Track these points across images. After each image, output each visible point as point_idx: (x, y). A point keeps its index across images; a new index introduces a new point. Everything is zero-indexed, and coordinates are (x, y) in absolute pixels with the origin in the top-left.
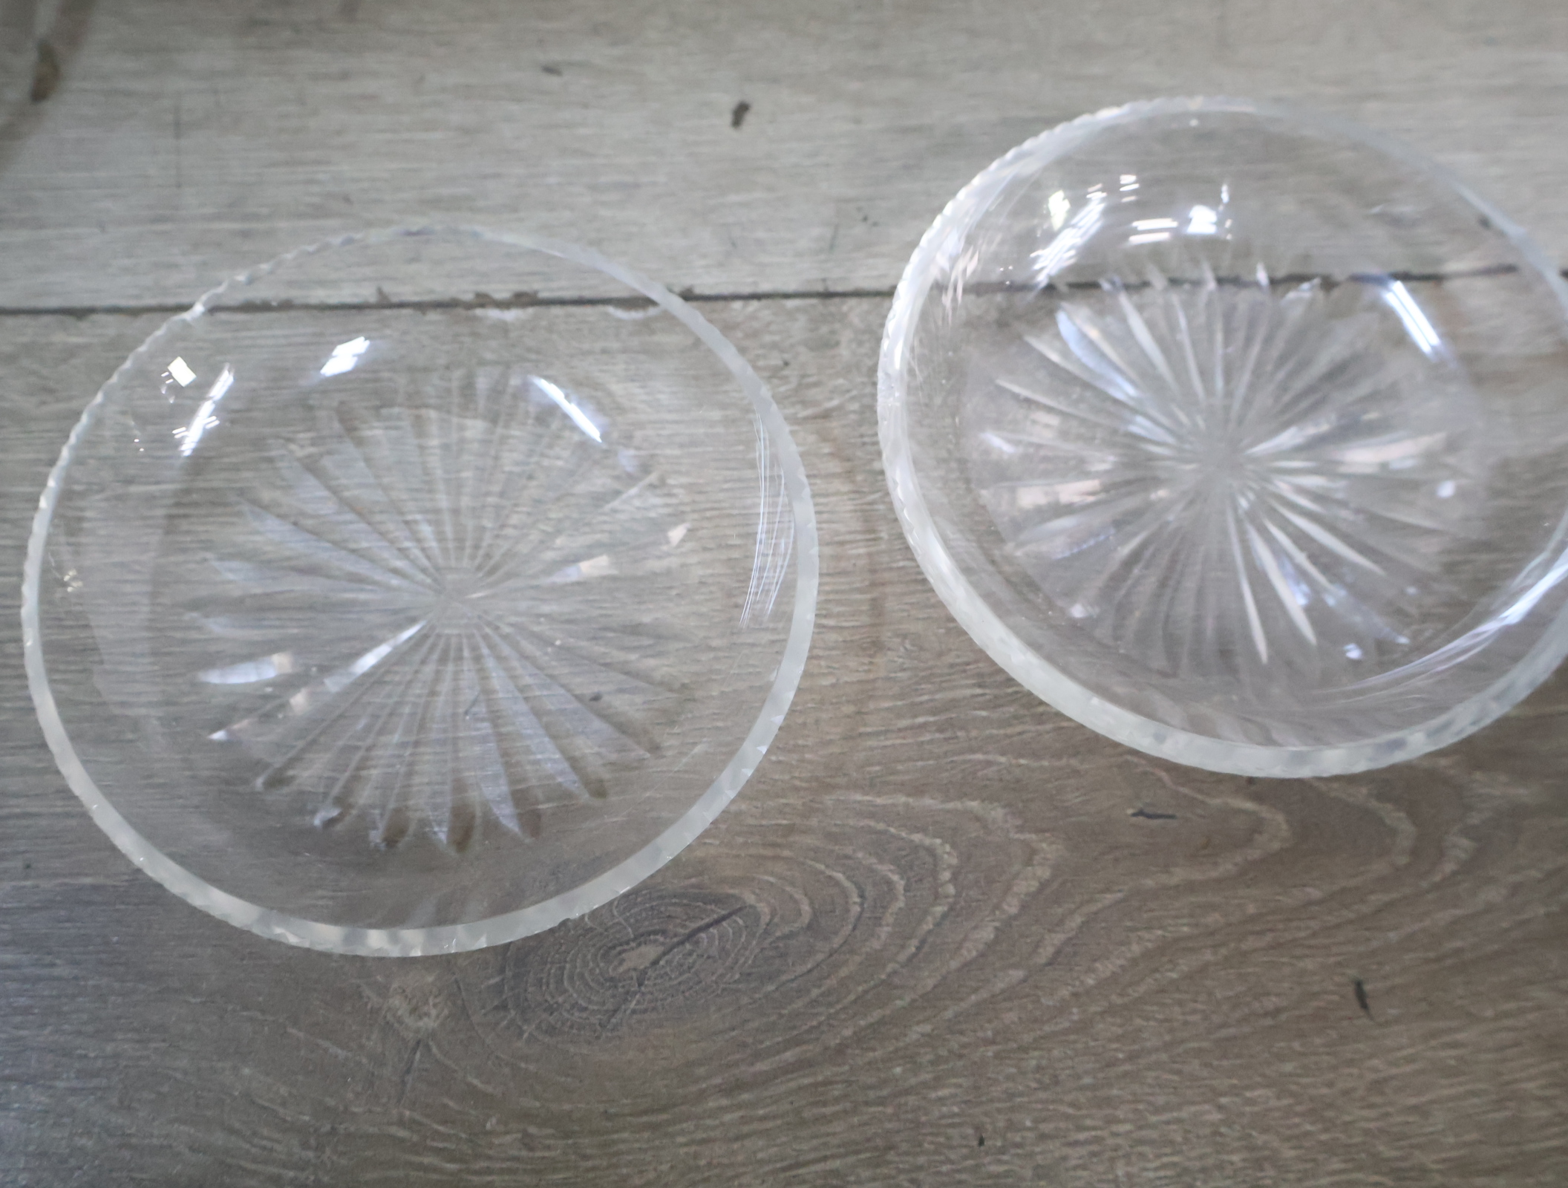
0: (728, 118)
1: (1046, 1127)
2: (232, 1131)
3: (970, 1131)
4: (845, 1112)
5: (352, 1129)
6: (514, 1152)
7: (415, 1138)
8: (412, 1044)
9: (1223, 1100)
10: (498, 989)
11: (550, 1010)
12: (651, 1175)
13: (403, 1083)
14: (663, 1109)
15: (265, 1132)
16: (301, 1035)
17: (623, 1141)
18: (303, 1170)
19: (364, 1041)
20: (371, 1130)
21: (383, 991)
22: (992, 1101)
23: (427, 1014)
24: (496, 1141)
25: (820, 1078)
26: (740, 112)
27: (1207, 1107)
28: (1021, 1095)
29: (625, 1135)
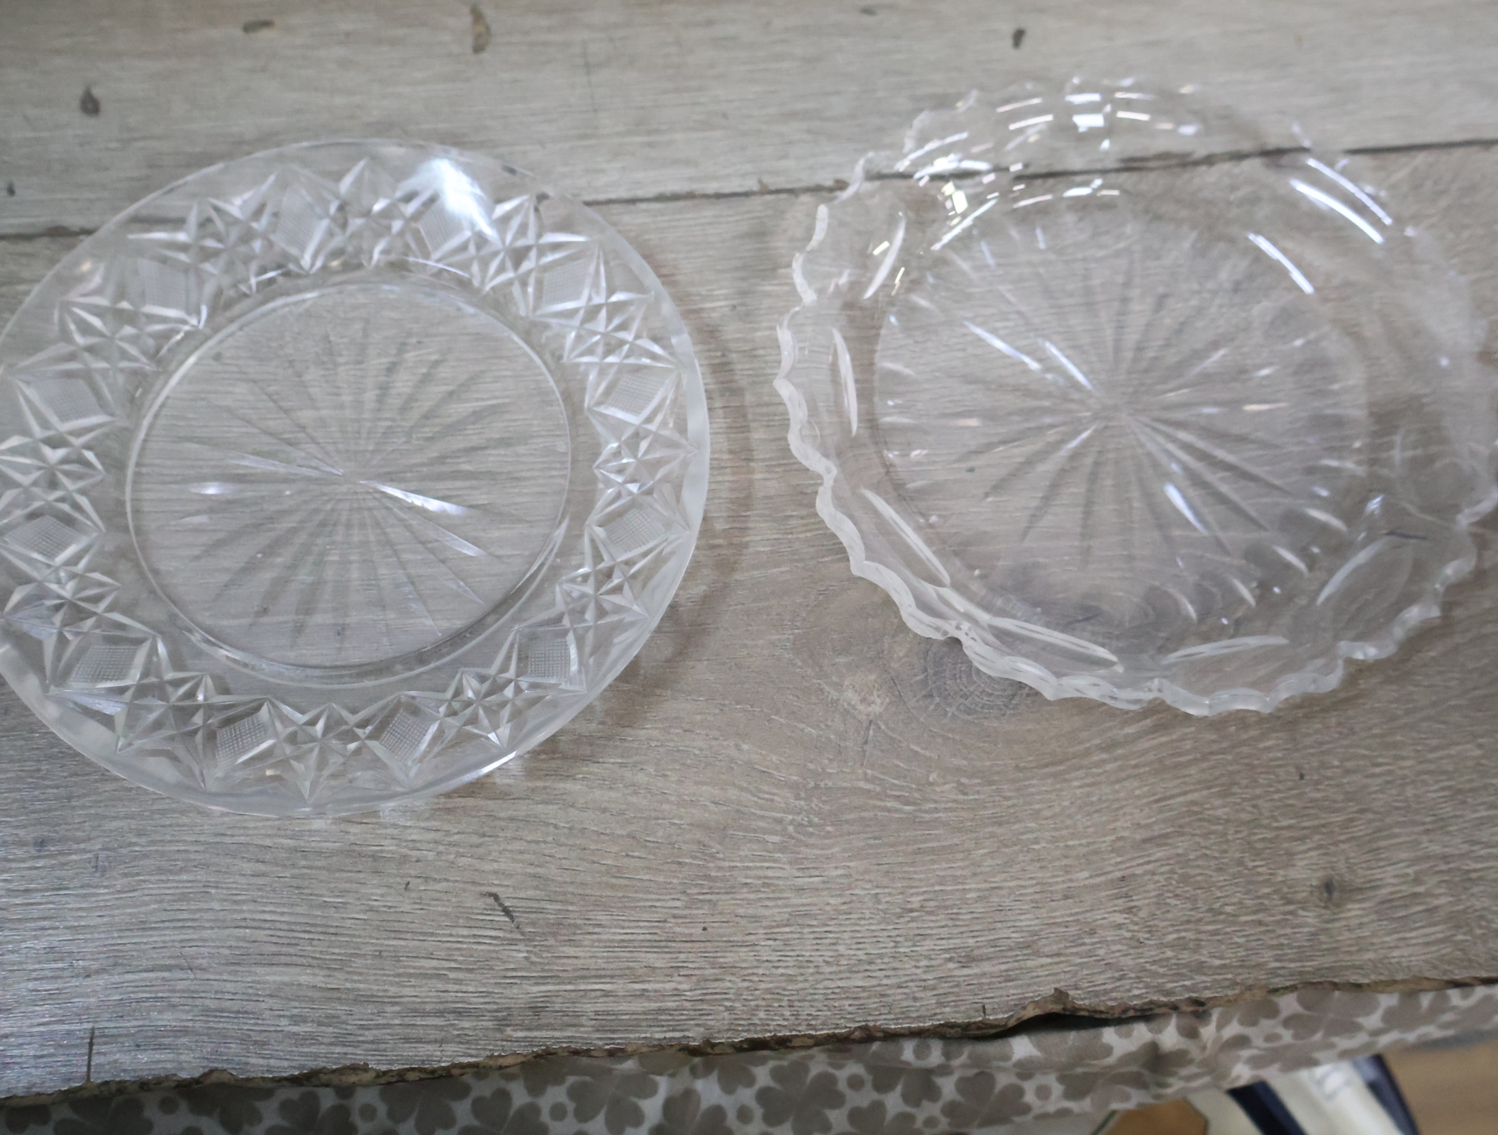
0: (1009, 42)
1: (1348, 765)
2: (742, 789)
3: (1293, 770)
4: (1196, 760)
5: (830, 784)
6: (953, 796)
7: (878, 789)
8: (865, 725)
9: (1481, 740)
10: (924, 683)
11: (965, 696)
12: (1057, 810)
13: (864, 751)
14: (1061, 762)
15: (766, 788)
16: (783, 721)
17: (1033, 786)
18: (799, 814)
19: (829, 723)
20: (845, 785)
21: (839, 687)
22: (1305, 748)
23: (873, 702)
24: (938, 789)
25: (1174, 737)
26: (1018, 36)
27: (1469, 746)
28: (1327, 743)
29: (1034, 782)
